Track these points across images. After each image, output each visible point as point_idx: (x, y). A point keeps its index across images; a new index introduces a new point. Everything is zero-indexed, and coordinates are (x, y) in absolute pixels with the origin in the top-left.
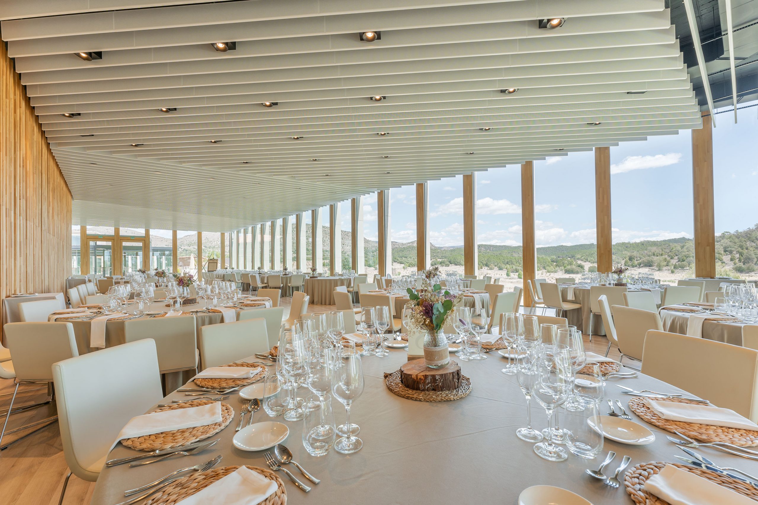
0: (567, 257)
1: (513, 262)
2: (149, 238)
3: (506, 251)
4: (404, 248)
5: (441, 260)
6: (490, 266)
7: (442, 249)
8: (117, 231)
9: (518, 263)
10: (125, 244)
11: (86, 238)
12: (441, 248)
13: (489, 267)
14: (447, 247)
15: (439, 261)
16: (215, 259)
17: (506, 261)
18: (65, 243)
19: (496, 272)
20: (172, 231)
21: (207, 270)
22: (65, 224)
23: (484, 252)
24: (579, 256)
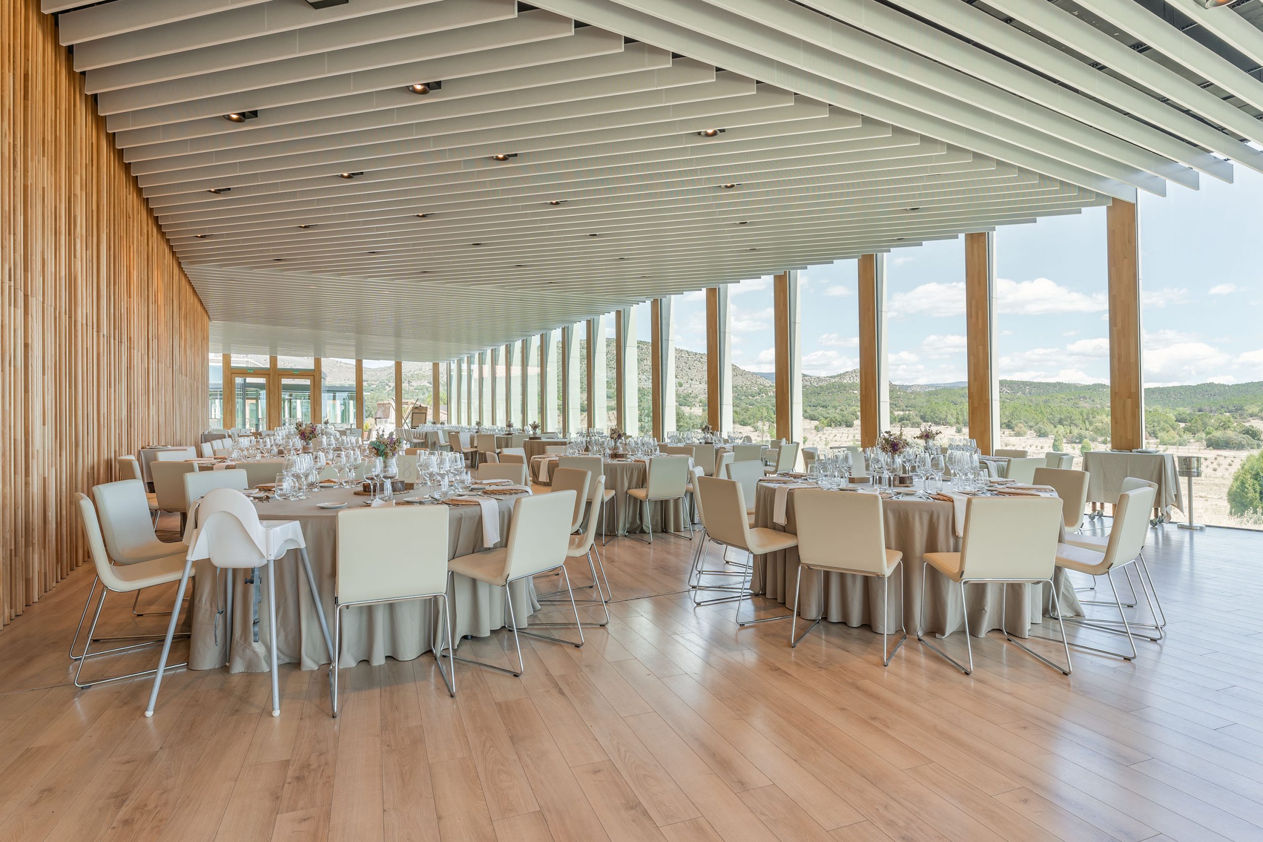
0: (1223, 410)
1: (1074, 420)
2: (320, 372)
3: (1062, 396)
4: (821, 387)
5: (901, 413)
6: (1016, 429)
7: (909, 391)
8: (273, 361)
9: (1087, 423)
10: (285, 381)
11: (230, 373)
12: (908, 387)
13: (1013, 431)
14: (921, 386)
15: (898, 415)
16: (423, 407)
17: (1058, 417)
18: (200, 384)
19: (1030, 442)
20: (355, 360)
21: (410, 425)
22: (199, 358)
23: (1009, 397)
24: (1256, 410)
